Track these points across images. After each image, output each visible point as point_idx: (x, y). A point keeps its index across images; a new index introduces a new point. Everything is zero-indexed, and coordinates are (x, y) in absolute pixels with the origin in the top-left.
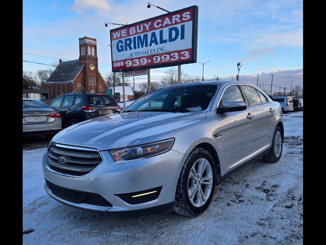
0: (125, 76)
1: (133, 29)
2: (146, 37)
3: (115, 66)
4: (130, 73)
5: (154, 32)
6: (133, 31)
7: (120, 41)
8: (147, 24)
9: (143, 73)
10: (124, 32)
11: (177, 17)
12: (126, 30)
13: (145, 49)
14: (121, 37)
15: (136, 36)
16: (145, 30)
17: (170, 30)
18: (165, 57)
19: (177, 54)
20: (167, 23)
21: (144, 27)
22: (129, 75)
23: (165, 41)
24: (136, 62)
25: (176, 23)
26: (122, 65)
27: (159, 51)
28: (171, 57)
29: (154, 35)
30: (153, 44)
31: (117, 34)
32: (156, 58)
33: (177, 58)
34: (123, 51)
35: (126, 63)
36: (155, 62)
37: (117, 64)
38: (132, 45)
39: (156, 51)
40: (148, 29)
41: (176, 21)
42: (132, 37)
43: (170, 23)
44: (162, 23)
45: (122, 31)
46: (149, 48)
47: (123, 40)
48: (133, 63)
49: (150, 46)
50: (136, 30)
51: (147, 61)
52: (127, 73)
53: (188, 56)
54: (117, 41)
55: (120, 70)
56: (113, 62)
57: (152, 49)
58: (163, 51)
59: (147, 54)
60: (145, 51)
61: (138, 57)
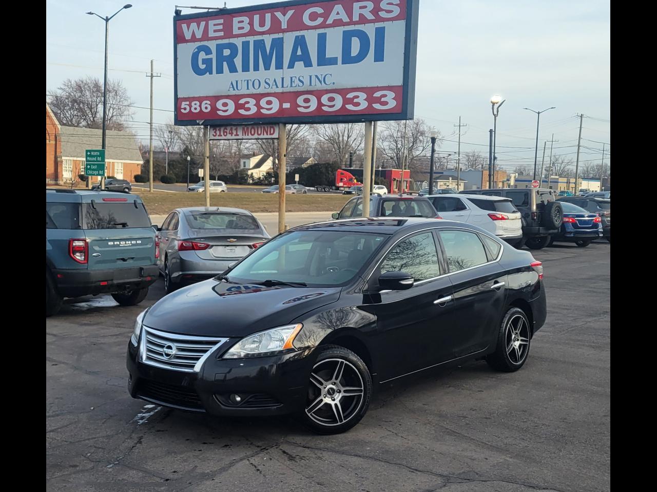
0: (213, 138)
1: (243, 22)
2: (278, 45)
3: (183, 111)
4: (226, 132)
5: (303, 37)
6: (241, 25)
7: (200, 49)
8: (284, 15)
9: (267, 134)
10: (215, 25)
11: (365, 7)
12: (221, 21)
13: (274, 74)
14: (205, 37)
15: (251, 39)
16: (276, 27)
17: (347, 37)
18: (331, 99)
19: (363, 96)
20: (338, 17)
21: (276, 22)
22: (225, 136)
23: (333, 61)
24: (247, 106)
26: (206, 108)
27: (313, 84)
28: (346, 101)
29: (300, 42)
30: (299, 65)
31: (195, 29)
32: (307, 101)
34: (211, 73)
35: (219, 105)
36: (301, 110)
37: (190, 106)
38: (238, 61)
39: (307, 81)
40: (284, 26)
41: (361, 15)
42: (238, 42)
43: (346, 19)
44: (326, 16)
45: (211, 23)
46: (287, 73)
47: (212, 45)
48: (238, 106)
49: (288, 68)
50: (251, 24)
51: (281, 105)
52: (219, 130)
53: (392, 104)
54: (192, 47)
55: (198, 122)
56: (178, 98)
57: (296, 77)
58: (325, 85)
59: (281, 86)
60: (275, 79)
61: (255, 92)
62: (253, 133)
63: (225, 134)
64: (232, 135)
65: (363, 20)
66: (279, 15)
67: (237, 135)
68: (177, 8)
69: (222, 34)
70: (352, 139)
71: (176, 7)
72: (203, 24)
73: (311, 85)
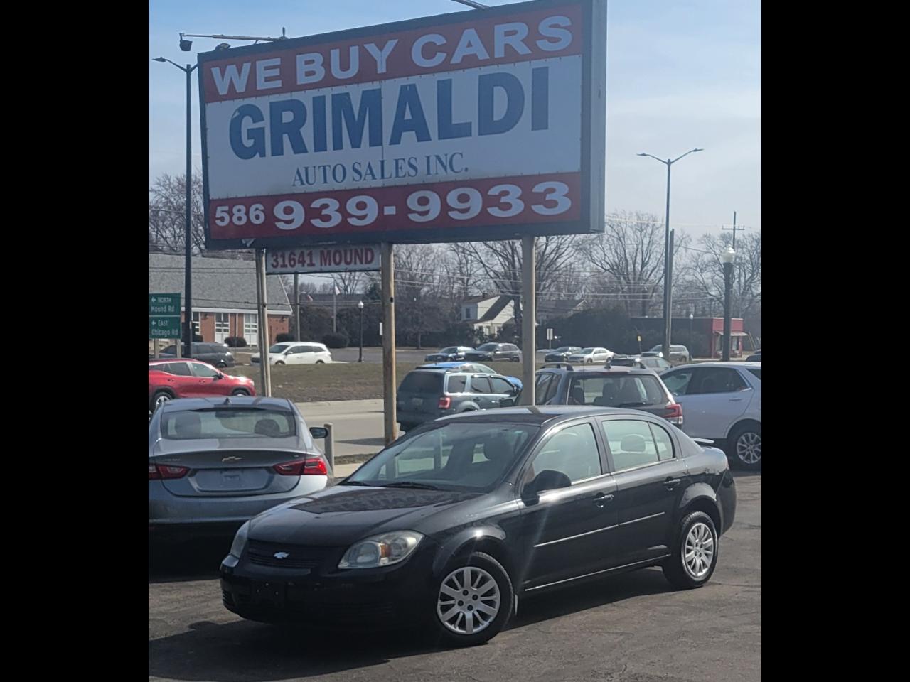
0: (272, 270)
1: (312, 62)
2: (372, 101)
3: (218, 222)
4: (294, 259)
5: (413, 87)
6: (310, 68)
7: (244, 111)
8: (381, 50)
9: (362, 263)
10: (267, 68)
11: (514, 33)
12: (277, 61)
13: (367, 154)
14: (252, 91)
15: (328, 93)
16: (368, 71)
18: (464, 198)
19: (515, 191)
20: (470, 51)
21: (367, 62)
22: (292, 266)
23: (464, 130)
24: (324, 212)
25: (511, 56)
26: (257, 217)
27: (433, 171)
28: (489, 201)
29: (409, 97)
30: (409, 137)
31: (234, 77)
32: (422, 201)
33: (518, 207)
34: (263, 155)
35: (279, 211)
36: (413, 217)
37: (231, 214)
38: (307, 132)
39: (422, 167)
40: (382, 68)
41: (508, 47)
42: (306, 98)
43: (483, 55)
44: (450, 49)
45: (260, 65)
46: (390, 152)
47: (263, 104)
48: (311, 213)
49: (391, 144)
50: (327, 64)
51: (381, 210)
52: (281, 256)
53: (564, 205)
54: (231, 108)
55: (244, 242)
56: (209, 199)
57: (404, 159)
58: (452, 172)
59: (380, 176)
60: (369, 164)
61: (337, 187)
62: (338, 260)
63: (292, 263)
64: (303, 265)
66: (371, 48)
67: (312, 264)
72: (246, 67)
73: (429, 173)
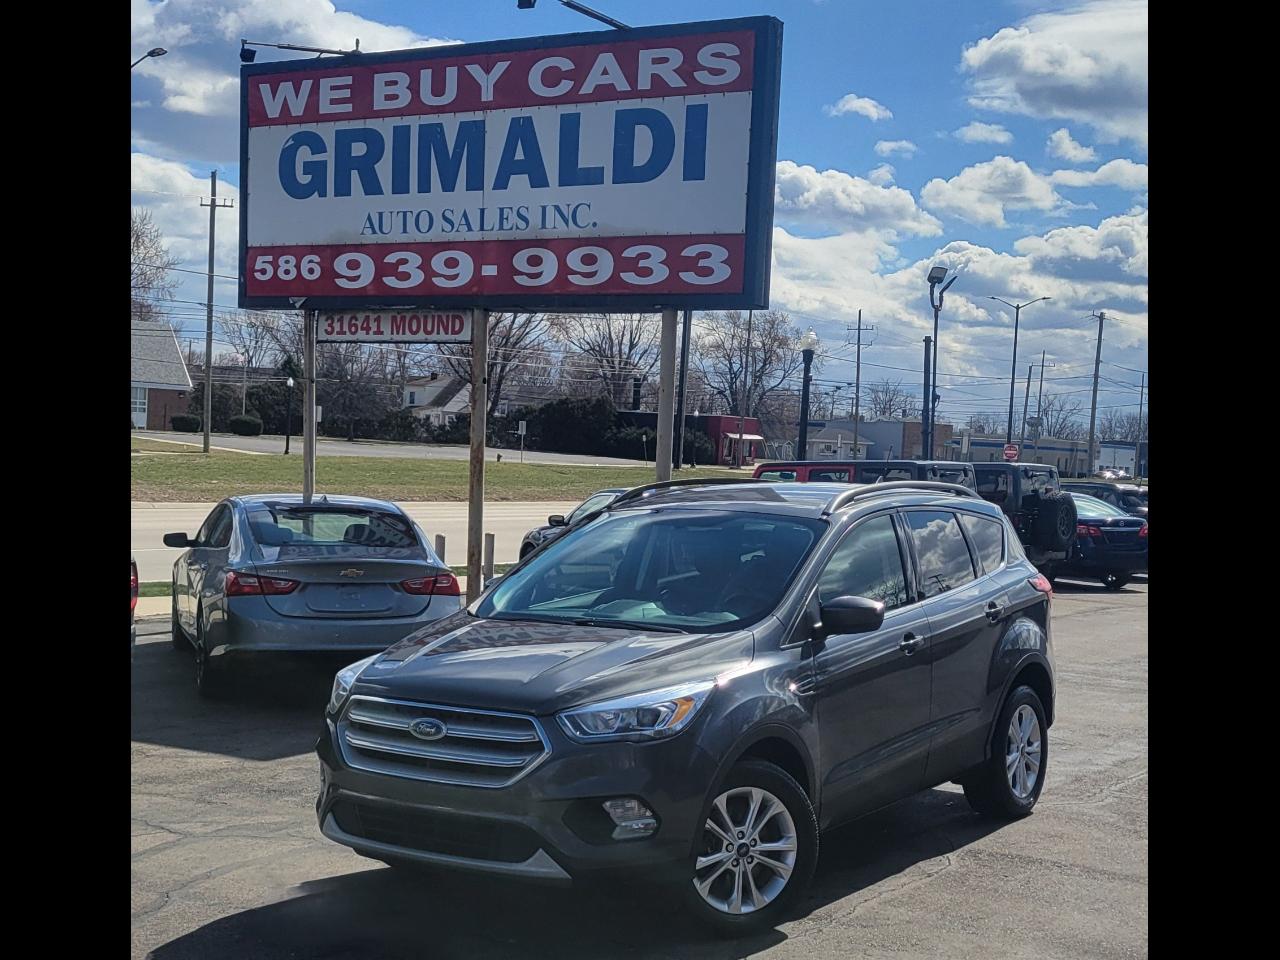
0: (326, 337)
1: (395, 83)
2: (473, 135)
3: (258, 275)
4: (356, 326)
5: (529, 120)
6: (391, 90)
7: (300, 139)
8: (488, 71)
9: (447, 333)
10: (333, 88)
11: (665, 60)
12: (348, 80)
13: (462, 199)
14: (312, 114)
15: (414, 122)
16: (468, 97)
17: (625, 126)
18: (589, 260)
19: (658, 254)
20: (605, 80)
21: (468, 87)
22: (353, 333)
23: (594, 177)
24: (402, 269)
26: (311, 271)
27: (549, 224)
28: (622, 264)
29: (523, 132)
30: (519, 182)
31: (289, 97)
32: (535, 261)
33: (661, 274)
34: (323, 194)
35: (340, 264)
36: (521, 280)
37: (276, 266)
38: (384, 169)
39: (535, 219)
40: (487, 95)
41: (655, 78)
42: (385, 128)
43: (622, 85)
44: (579, 75)
45: (325, 83)
46: (492, 199)
47: (327, 132)
48: (383, 269)
49: (495, 188)
50: (414, 87)
51: (477, 270)
52: (338, 321)
53: (722, 273)
54: (283, 134)
55: (292, 301)
56: (247, 248)
57: (511, 208)
58: (575, 227)
59: (478, 229)
60: (465, 212)
61: (420, 238)
62: (414, 329)
63: (353, 329)
64: (368, 333)
65: (659, 88)
66: (475, 70)
67: (379, 332)
68: (247, 47)
69: (348, 108)
70: (639, 349)
71: (244, 42)
72: (307, 85)
73: (544, 226)
